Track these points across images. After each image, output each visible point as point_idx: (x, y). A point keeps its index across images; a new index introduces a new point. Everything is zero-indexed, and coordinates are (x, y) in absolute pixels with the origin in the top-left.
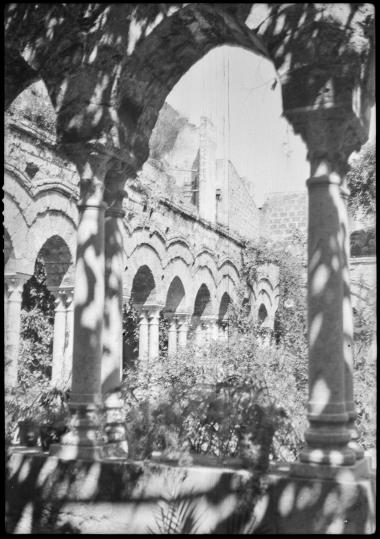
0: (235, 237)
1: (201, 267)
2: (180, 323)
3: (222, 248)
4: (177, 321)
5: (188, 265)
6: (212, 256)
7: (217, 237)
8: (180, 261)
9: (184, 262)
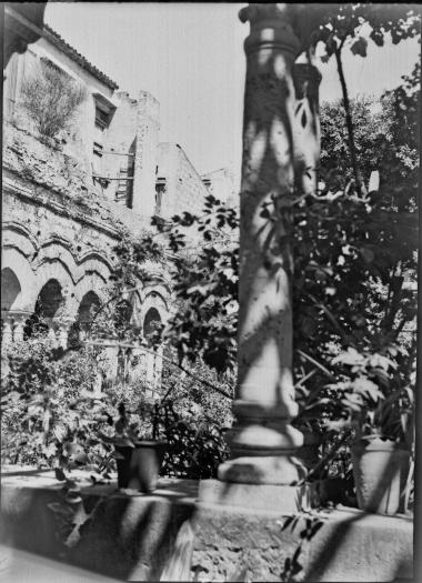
0: (108, 227)
1: (48, 260)
2: (16, 323)
3: (86, 240)
4: (13, 321)
5: (26, 256)
6: (68, 248)
7: (78, 226)
8: (13, 250)
9: (21, 252)
